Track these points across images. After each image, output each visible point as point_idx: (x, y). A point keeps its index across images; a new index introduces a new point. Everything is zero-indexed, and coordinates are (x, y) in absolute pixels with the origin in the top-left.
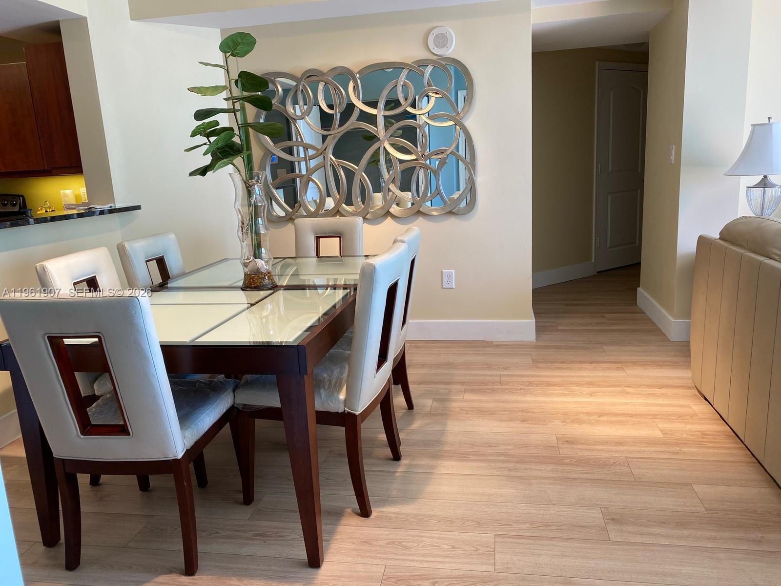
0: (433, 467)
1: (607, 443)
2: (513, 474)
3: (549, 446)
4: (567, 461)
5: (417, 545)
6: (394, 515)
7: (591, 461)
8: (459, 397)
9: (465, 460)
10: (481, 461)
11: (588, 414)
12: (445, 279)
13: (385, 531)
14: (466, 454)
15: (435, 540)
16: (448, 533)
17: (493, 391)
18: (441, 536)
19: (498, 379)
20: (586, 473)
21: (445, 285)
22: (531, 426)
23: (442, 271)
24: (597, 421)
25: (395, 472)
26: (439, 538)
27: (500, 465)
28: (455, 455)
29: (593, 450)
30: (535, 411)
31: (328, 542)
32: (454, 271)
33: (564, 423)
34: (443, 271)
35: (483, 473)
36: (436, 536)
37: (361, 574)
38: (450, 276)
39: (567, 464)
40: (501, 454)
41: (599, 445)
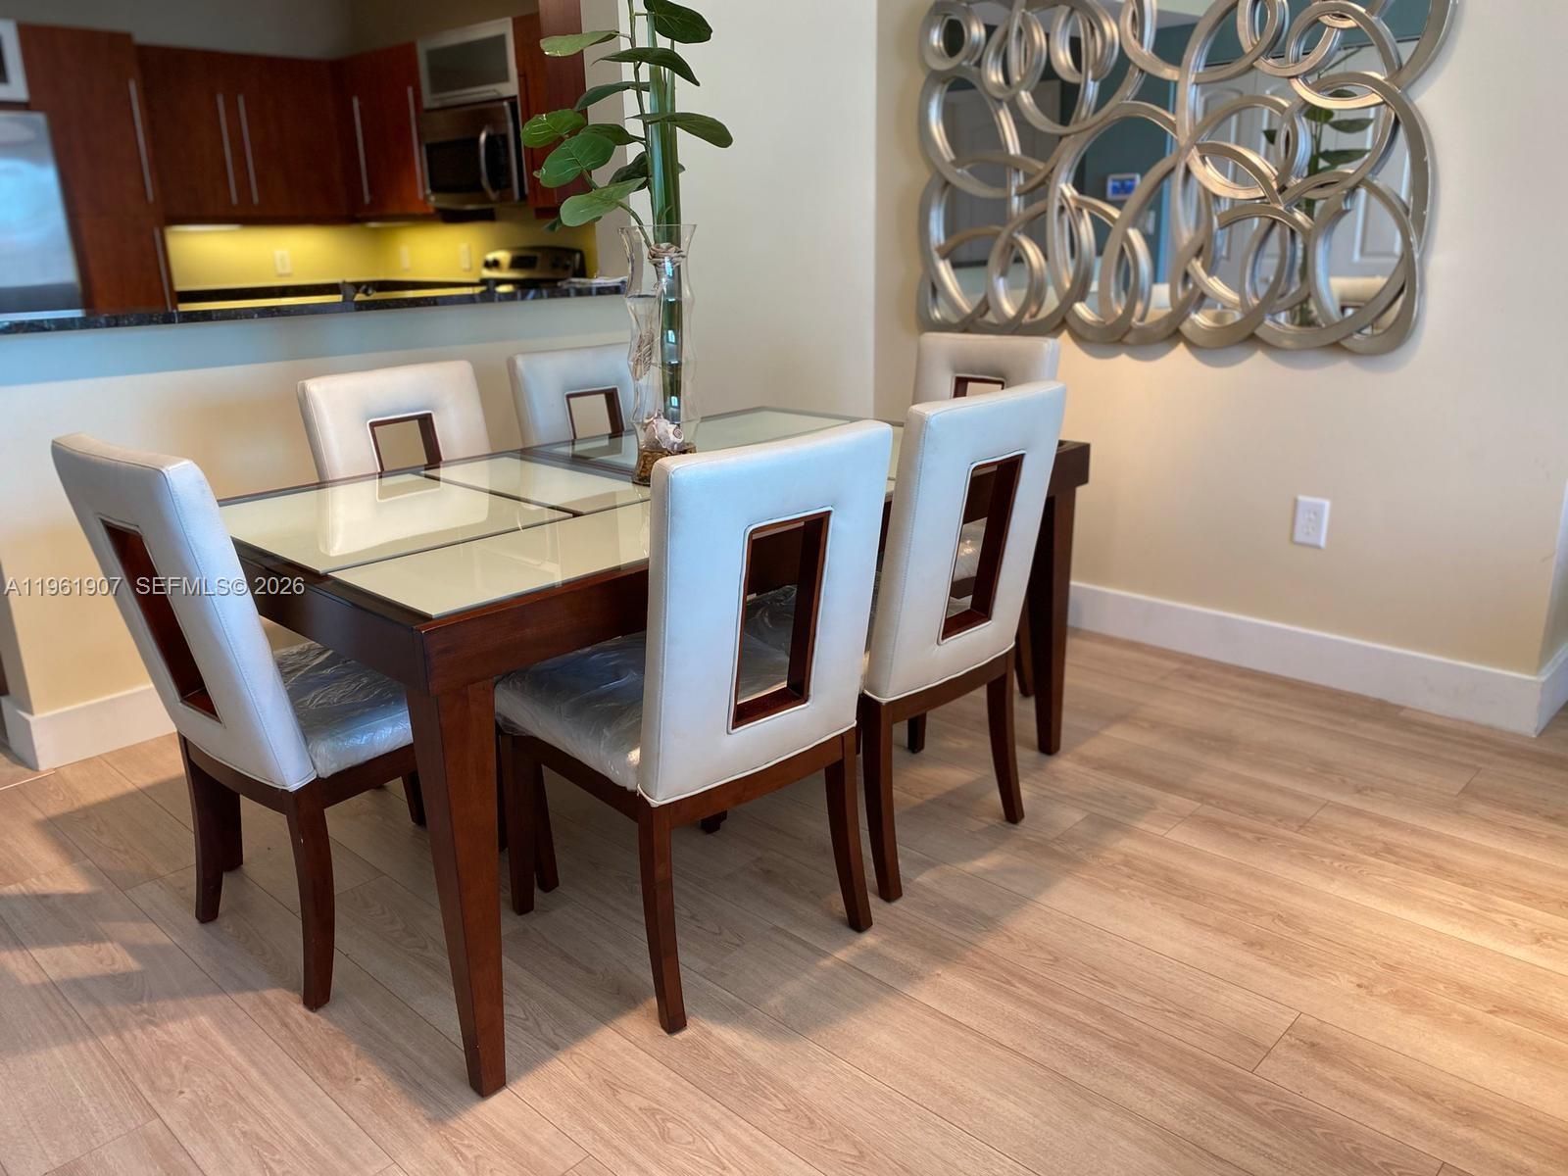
0: (911, 976)
1: (1429, 1097)
2: (1073, 1072)
3: (1246, 1038)
4: (1251, 1100)
5: (689, 1143)
6: (721, 1052)
7: (1318, 1131)
8: (1155, 830)
9: (999, 988)
10: (1034, 1005)
11: (1464, 990)
12: (1301, 520)
13: (669, 1078)
14: (1013, 975)
15: (734, 1150)
16: (775, 1146)
17: (1260, 839)
18: (758, 1148)
19: (1304, 810)
20: (1270, 1157)
21: (1299, 537)
22: (1262, 965)
23: (1296, 502)
24: (1470, 1021)
25: (825, 955)
26: (747, 1150)
27: (1068, 1035)
28: (989, 967)
29: (1363, 1100)
30: (1315, 929)
31: (551, 1051)
32: (1327, 504)
33: (1362, 991)
34: (1302, 498)
35: (1004, 1038)
36: (746, 1139)
37: (535, 1149)
38: (1317, 512)
39: (1244, 1109)
40: (1100, 1010)
41: (1402, 1093)
